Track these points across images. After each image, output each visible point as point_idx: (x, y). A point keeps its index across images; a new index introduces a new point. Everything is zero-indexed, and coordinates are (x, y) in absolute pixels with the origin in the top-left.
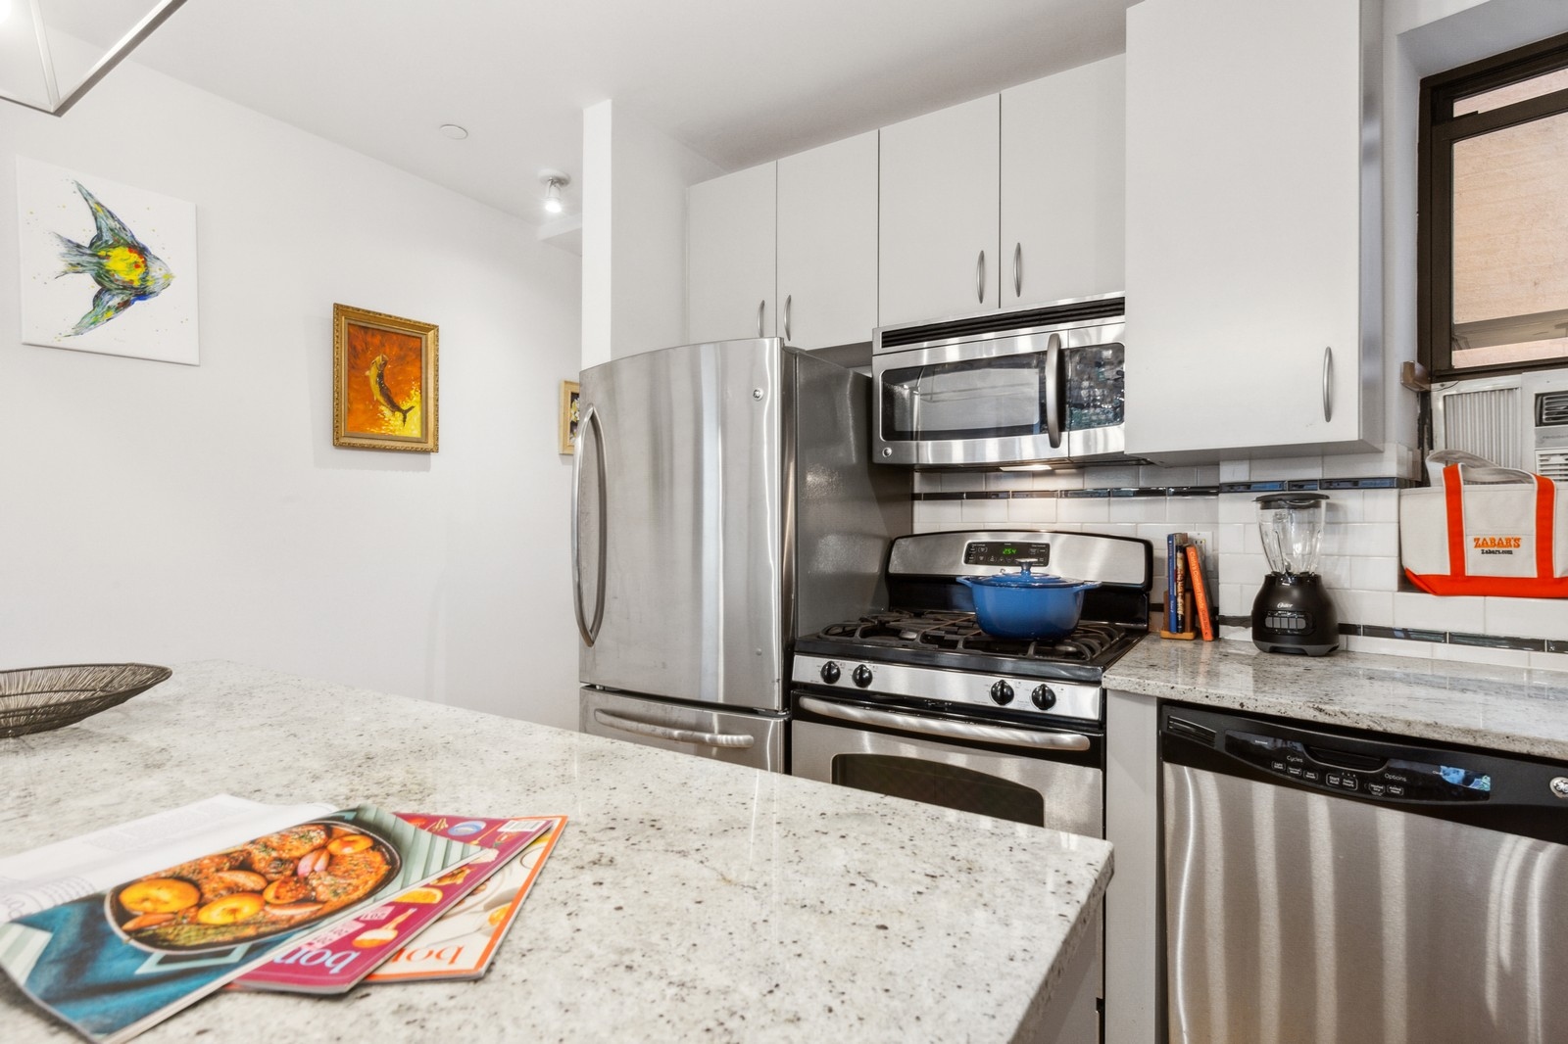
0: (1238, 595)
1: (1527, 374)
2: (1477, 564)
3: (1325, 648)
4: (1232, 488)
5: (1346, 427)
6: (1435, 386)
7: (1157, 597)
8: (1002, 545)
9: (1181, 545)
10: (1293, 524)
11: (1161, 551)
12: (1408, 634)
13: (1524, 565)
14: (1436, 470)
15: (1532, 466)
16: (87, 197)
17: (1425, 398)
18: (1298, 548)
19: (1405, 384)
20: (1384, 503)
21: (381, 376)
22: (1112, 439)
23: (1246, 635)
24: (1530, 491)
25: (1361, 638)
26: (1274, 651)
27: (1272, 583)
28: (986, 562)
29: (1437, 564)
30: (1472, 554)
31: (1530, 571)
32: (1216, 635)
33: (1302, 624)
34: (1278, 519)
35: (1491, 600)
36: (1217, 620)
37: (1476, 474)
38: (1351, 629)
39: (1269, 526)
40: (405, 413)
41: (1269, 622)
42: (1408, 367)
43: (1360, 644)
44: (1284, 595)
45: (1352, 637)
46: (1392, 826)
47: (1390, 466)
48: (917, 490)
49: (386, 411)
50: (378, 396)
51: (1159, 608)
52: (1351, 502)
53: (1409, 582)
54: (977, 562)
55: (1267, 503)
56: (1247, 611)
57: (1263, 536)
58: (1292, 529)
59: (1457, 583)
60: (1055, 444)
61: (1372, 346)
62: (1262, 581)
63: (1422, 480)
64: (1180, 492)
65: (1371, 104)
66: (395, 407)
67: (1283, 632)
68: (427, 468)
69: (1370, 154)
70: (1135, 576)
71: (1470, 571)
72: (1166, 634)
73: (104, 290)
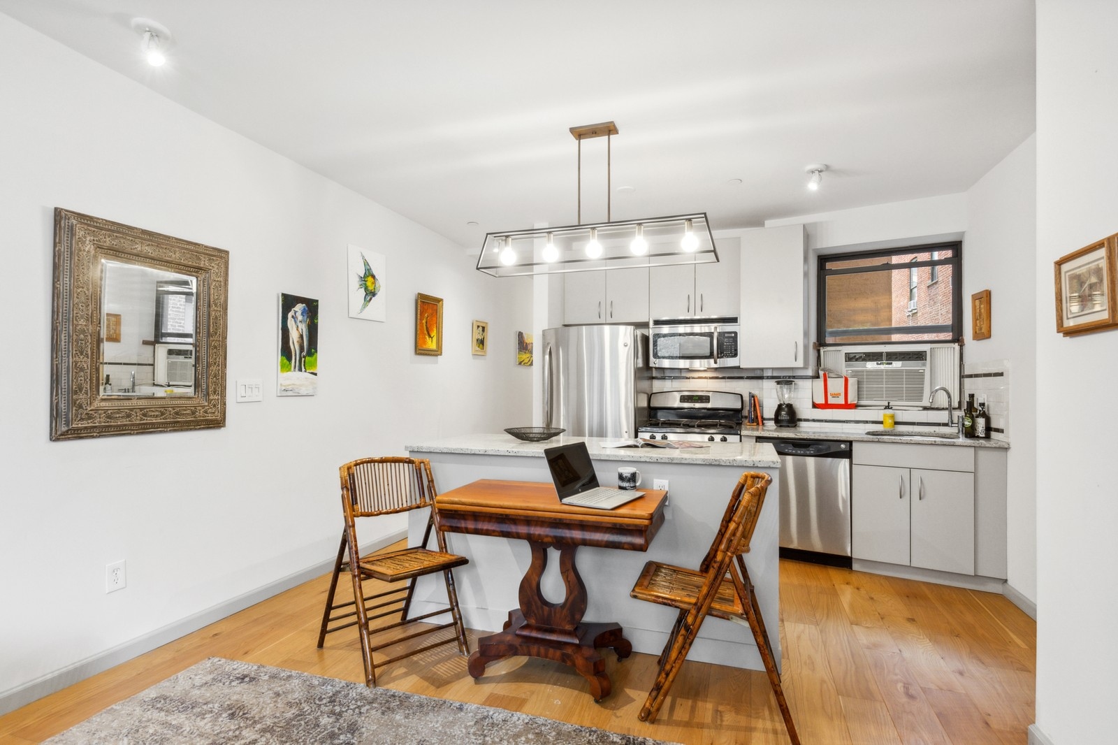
0: (769, 411)
1: (844, 347)
2: (831, 401)
3: (794, 425)
4: (768, 378)
5: (800, 363)
6: (821, 348)
7: (745, 413)
8: (693, 396)
9: (752, 396)
10: (785, 389)
11: (746, 398)
12: (814, 420)
13: (841, 401)
14: (821, 373)
15: (844, 374)
16: (363, 257)
17: (819, 351)
18: (786, 396)
19: (814, 348)
20: (808, 383)
21: (426, 323)
22: (730, 362)
23: (772, 423)
24: (843, 380)
25: (803, 422)
26: (781, 426)
27: (780, 407)
28: (688, 402)
29: (821, 400)
30: (830, 397)
31: (843, 403)
32: (763, 424)
33: (788, 418)
34: (781, 387)
35: (834, 410)
36: (763, 419)
37: (831, 375)
38: (800, 420)
39: (779, 389)
40: (432, 338)
41: (779, 418)
42: (814, 343)
43: (803, 424)
44: (783, 410)
45: (801, 422)
46: (811, 462)
47: (810, 372)
48: (654, 375)
49: (427, 337)
50: (426, 332)
51: (746, 417)
52: (800, 382)
53: (815, 406)
54: (684, 402)
55: (778, 383)
56: (773, 416)
57: (777, 392)
58: (785, 390)
59: (826, 406)
60: (716, 362)
61: (806, 334)
62: (777, 406)
63: (818, 377)
64: (748, 378)
65: (806, 259)
66: (430, 336)
67: (783, 420)
68: (437, 363)
69: (806, 275)
70: (739, 406)
71: (829, 402)
72: (748, 424)
73: (366, 294)
